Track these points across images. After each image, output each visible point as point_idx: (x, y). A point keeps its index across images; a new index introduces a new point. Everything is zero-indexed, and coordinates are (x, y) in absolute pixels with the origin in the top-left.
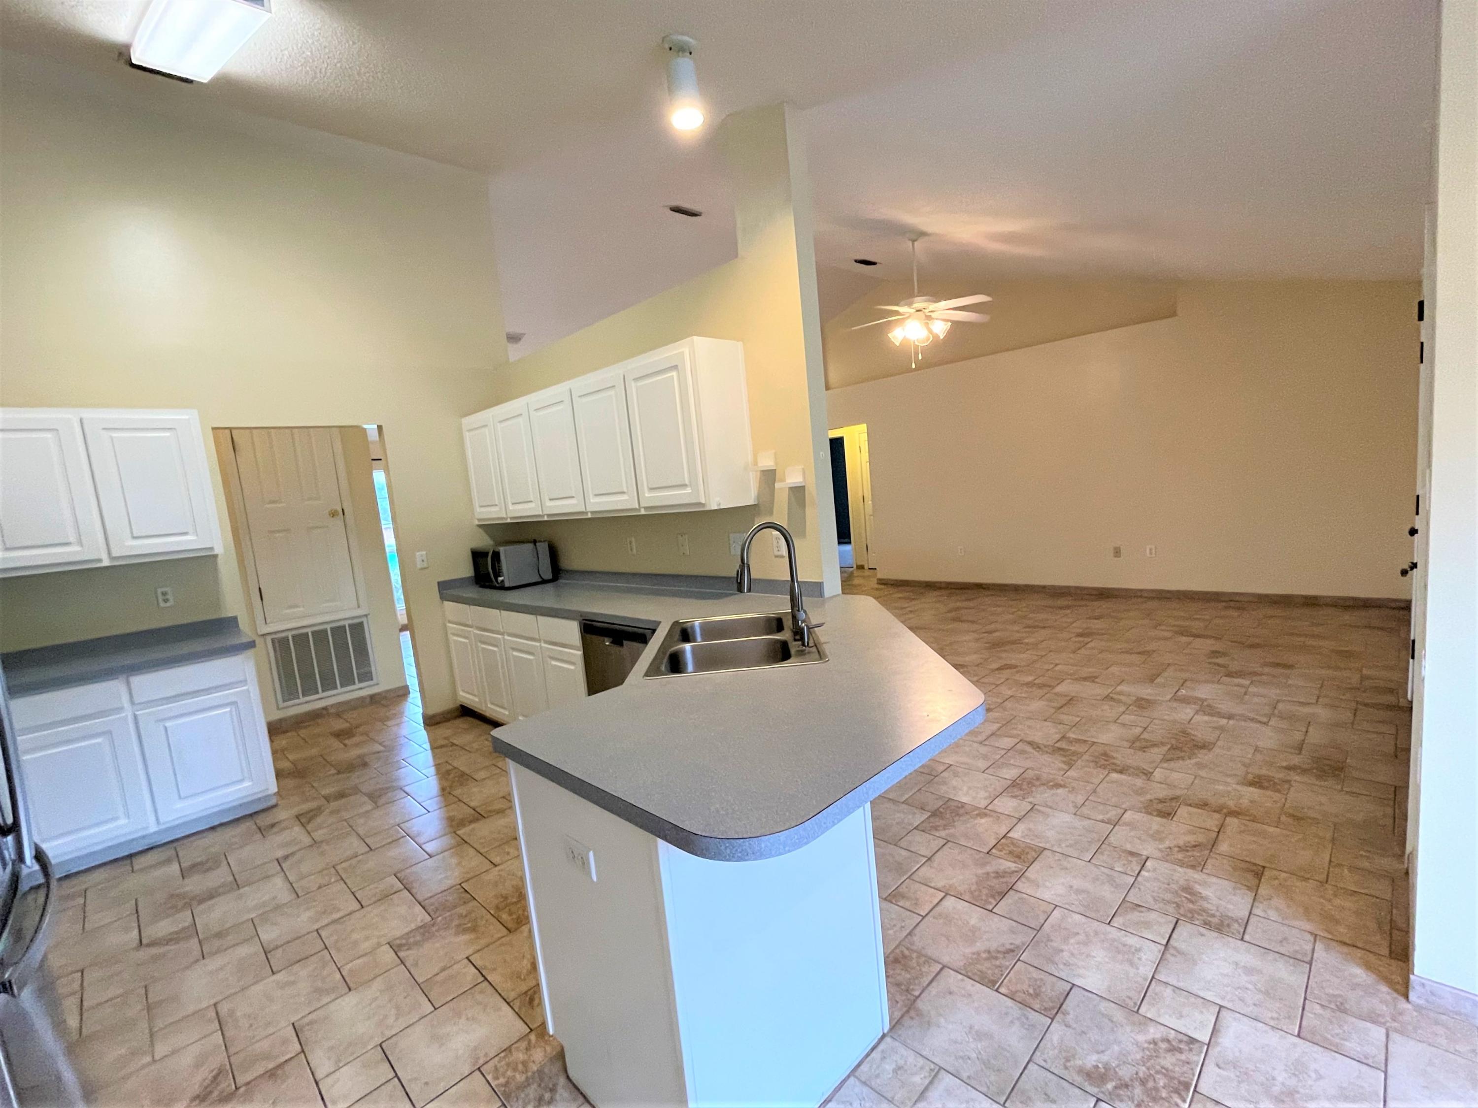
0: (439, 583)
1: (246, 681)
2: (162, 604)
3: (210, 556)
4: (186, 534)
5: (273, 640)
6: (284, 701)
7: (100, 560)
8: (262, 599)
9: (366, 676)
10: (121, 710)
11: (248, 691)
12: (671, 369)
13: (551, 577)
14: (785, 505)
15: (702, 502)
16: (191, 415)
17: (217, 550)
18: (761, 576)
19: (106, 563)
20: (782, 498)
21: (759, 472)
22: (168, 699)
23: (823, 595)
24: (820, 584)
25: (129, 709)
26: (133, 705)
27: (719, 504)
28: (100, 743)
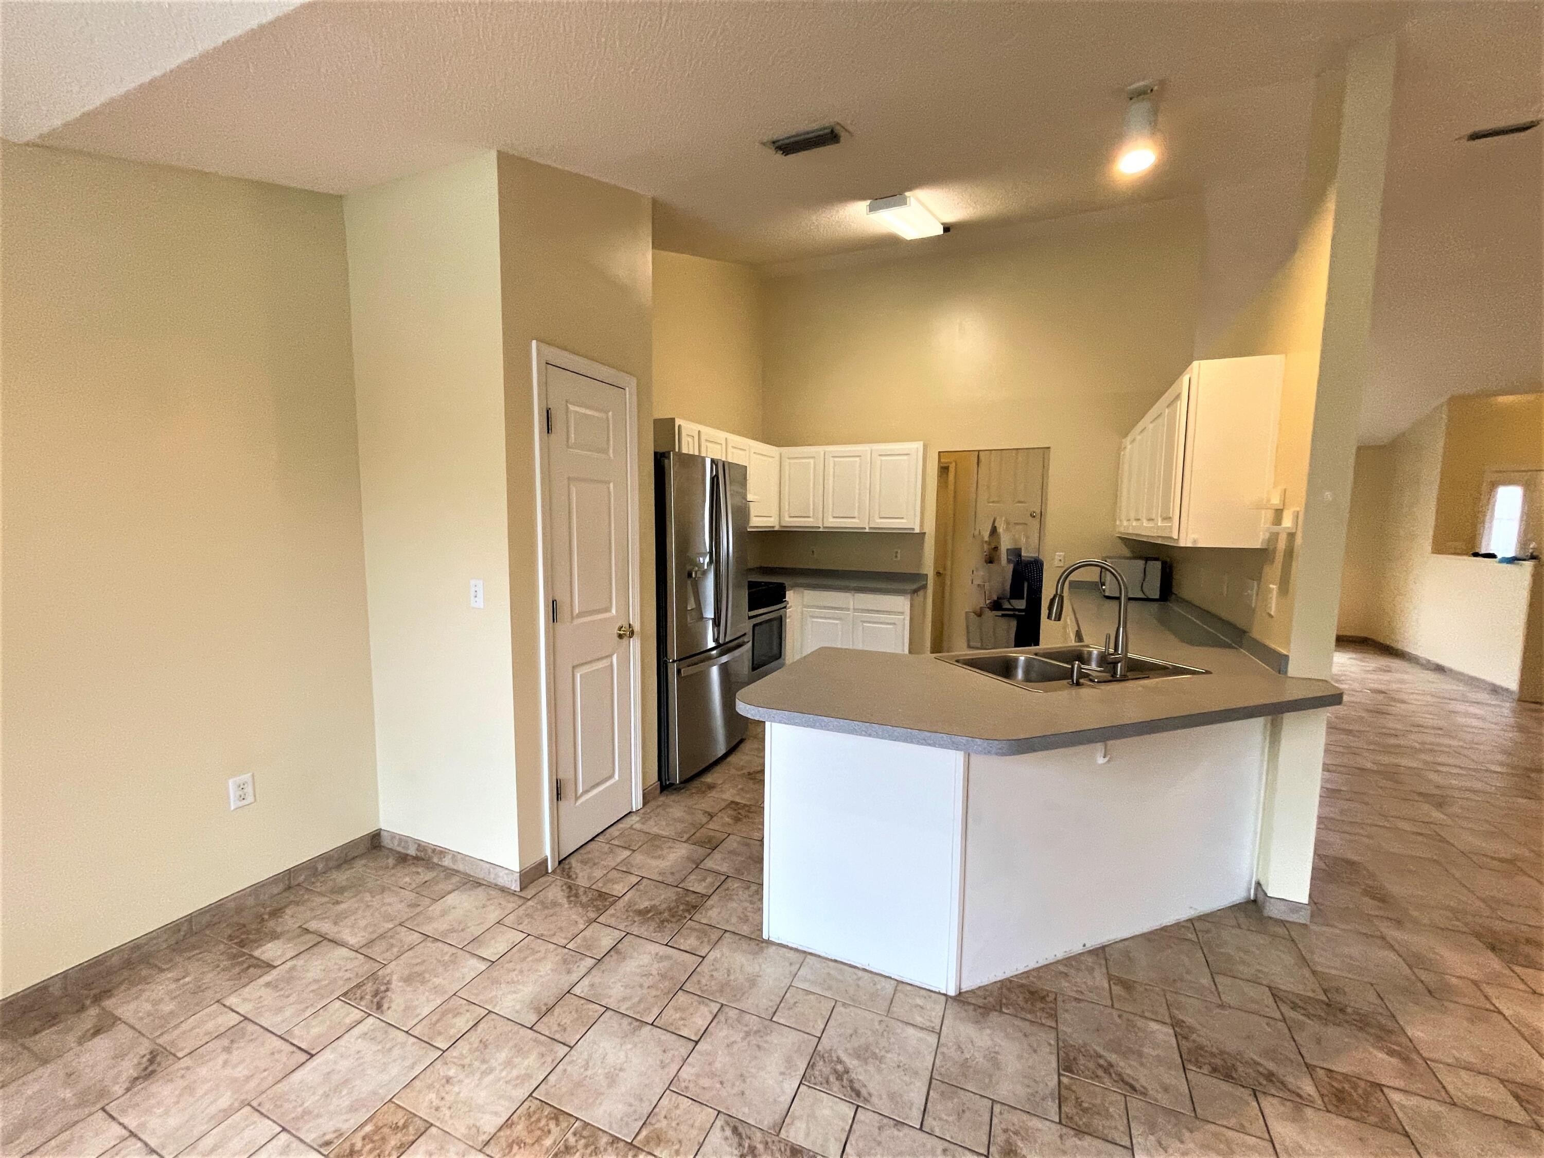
1: (903, 613)
2: (895, 559)
3: (913, 533)
4: (902, 518)
7: (865, 528)
10: (848, 609)
11: (904, 619)
12: (1178, 397)
13: (1157, 597)
14: (1282, 554)
15: (1176, 537)
16: (919, 445)
17: (917, 530)
18: (1256, 634)
19: (867, 530)
20: (1282, 545)
21: (1273, 511)
22: (869, 611)
23: (1286, 672)
24: (1287, 657)
25: (852, 610)
26: (854, 609)
27: (1195, 541)
28: (837, 624)
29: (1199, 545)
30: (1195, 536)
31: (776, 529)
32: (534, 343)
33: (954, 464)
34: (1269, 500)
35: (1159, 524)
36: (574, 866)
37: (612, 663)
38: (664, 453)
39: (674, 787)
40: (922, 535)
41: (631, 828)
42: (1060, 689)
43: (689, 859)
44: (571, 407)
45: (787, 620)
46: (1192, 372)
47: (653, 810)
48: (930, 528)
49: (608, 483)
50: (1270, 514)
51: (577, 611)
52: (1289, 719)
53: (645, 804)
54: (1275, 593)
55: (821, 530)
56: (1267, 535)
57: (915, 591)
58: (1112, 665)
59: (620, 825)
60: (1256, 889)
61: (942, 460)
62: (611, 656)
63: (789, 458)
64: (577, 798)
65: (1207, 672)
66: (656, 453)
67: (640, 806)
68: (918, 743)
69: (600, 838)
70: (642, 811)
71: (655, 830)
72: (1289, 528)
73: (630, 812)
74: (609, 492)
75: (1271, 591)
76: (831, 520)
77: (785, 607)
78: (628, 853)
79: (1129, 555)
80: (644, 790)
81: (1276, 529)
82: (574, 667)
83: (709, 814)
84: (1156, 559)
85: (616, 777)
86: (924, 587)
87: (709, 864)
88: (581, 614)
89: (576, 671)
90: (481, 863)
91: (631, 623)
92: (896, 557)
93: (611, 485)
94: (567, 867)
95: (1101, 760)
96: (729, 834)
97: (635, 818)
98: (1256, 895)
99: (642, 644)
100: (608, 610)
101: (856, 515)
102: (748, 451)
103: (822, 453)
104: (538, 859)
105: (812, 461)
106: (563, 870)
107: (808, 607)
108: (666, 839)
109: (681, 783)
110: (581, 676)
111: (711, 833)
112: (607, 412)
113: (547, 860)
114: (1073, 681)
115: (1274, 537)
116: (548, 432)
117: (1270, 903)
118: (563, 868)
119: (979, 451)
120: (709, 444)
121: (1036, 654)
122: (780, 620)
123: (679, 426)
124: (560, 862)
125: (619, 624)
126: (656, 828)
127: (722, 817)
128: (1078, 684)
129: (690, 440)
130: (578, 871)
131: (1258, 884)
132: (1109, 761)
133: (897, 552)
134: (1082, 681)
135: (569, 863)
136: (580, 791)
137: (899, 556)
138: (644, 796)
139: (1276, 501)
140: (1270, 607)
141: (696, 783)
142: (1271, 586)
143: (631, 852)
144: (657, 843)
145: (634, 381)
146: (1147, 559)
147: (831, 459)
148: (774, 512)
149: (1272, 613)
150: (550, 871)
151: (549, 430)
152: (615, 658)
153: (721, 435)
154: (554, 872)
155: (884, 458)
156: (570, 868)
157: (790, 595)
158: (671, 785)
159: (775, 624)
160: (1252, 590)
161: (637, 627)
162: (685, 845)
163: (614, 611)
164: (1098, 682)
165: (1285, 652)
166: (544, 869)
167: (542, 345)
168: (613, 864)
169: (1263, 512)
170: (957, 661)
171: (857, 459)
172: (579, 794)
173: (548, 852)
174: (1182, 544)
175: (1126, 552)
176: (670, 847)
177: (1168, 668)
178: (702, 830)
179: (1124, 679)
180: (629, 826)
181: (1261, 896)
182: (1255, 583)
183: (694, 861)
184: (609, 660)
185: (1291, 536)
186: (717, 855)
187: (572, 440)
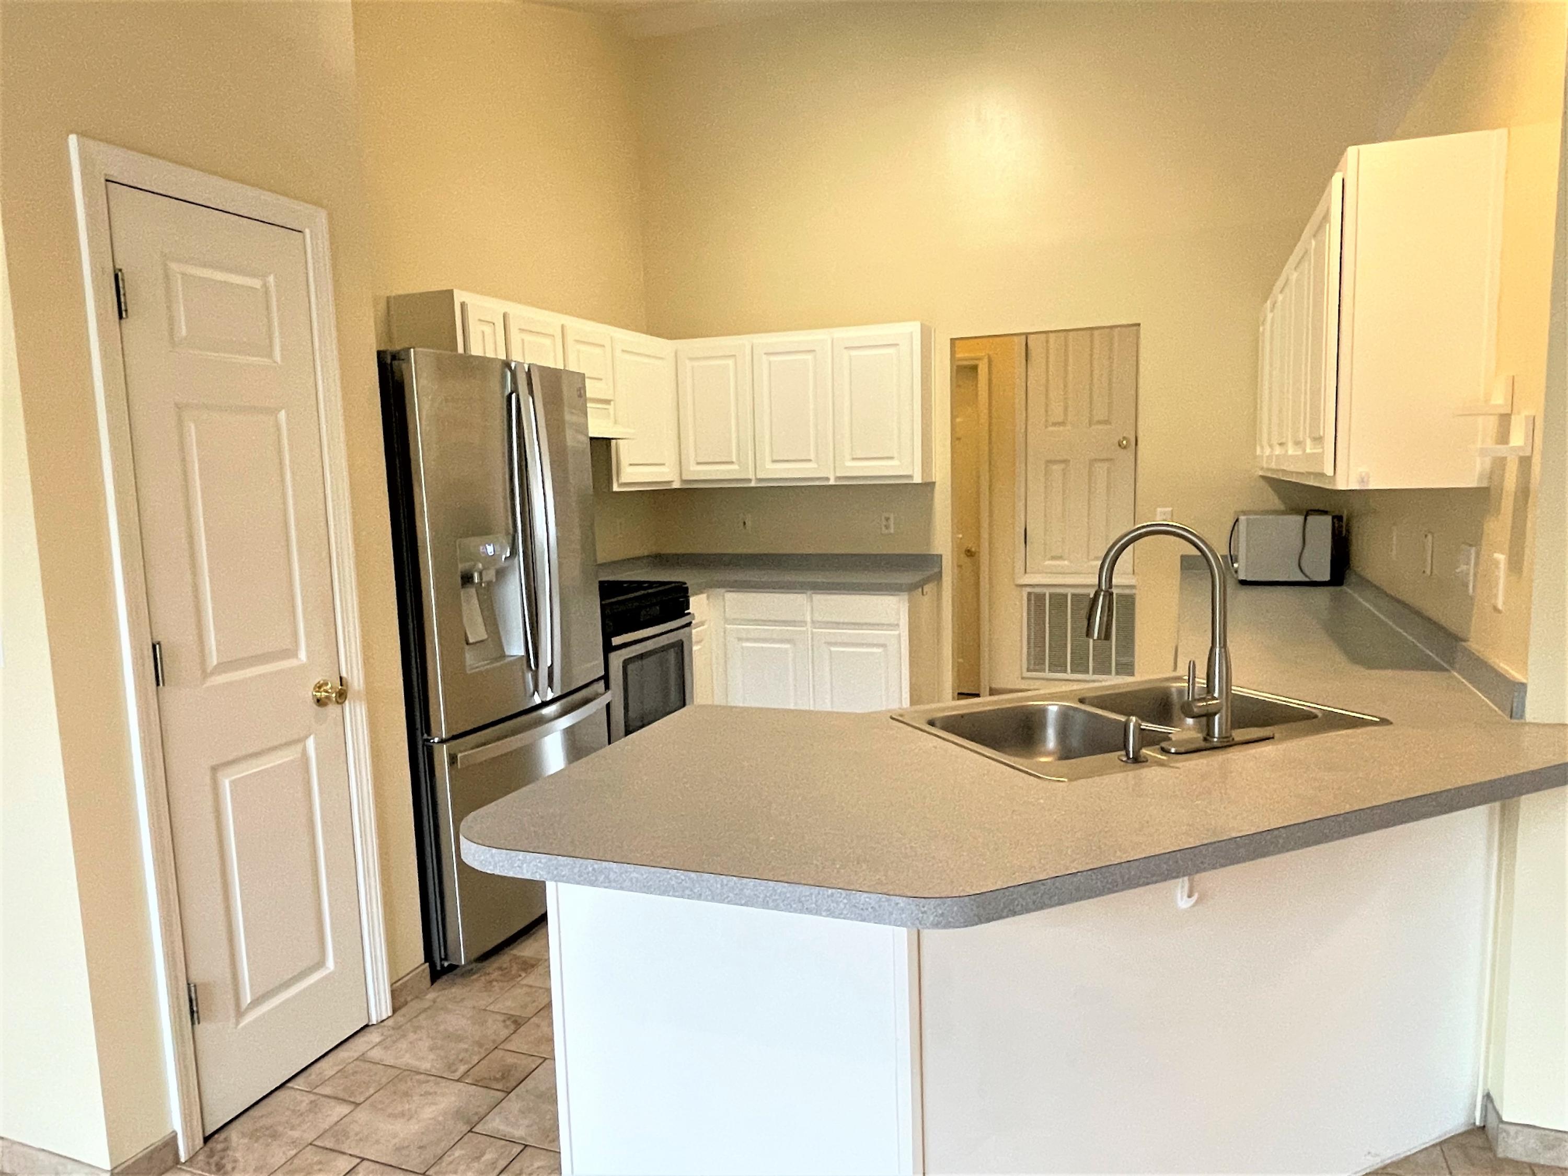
0: (1182, 556)
1: (898, 625)
2: (884, 531)
3: (910, 484)
4: (891, 458)
5: (1029, 594)
6: (1028, 670)
7: (828, 479)
8: (1025, 543)
9: (1127, 668)
10: (803, 623)
11: (899, 635)
12: (1326, 218)
13: (1327, 577)
14: (1511, 498)
15: (1330, 472)
16: (914, 327)
17: (918, 479)
18: (1473, 645)
19: (832, 482)
20: (1510, 482)
21: (1496, 417)
22: (837, 625)
23: (1522, 716)
24: (1524, 685)
25: (809, 625)
26: (813, 622)
27: (1362, 481)
28: (786, 650)
29: (1372, 486)
30: (1363, 469)
31: (676, 485)
32: (73, 140)
33: (986, 360)
34: (1487, 401)
35: (1308, 451)
36: (234, 1144)
37: (304, 753)
38: (398, 352)
39: (457, 971)
40: (929, 486)
41: (362, 1058)
42: (1101, 772)
43: (458, 1114)
44: (174, 266)
45: (695, 648)
46: (1346, 170)
47: (410, 1020)
48: (942, 474)
49: (274, 412)
50: (1492, 423)
51: (214, 660)
52: (1529, 804)
53: (394, 1011)
54: (1503, 566)
55: (753, 484)
56: (1488, 461)
57: (920, 585)
58: (1204, 720)
59: (342, 1054)
60: (1485, 1109)
61: (958, 356)
62: (302, 740)
63: (691, 359)
64: (240, 1013)
65: (1384, 722)
66: (380, 354)
67: (387, 1010)
68: (789, 908)
69: (298, 1084)
70: (390, 1023)
71: (407, 1060)
72: (1520, 448)
73: (367, 1026)
74: (278, 429)
75: (1496, 563)
76: (770, 466)
77: (689, 624)
78: (344, 1109)
79: (1282, 507)
80: (392, 985)
81: (1502, 450)
82: (214, 769)
83: (515, 1022)
84: (1324, 512)
85: (330, 964)
86: (939, 576)
87: (495, 1124)
88: (223, 667)
89: (220, 775)
90: (42, 1156)
91: (344, 675)
92: (887, 527)
93: (282, 415)
94: (220, 1146)
95: (1184, 903)
96: (545, 1059)
97: (374, 1037)
98: (1485, 1116)
99: (369, 710)
100: (292, 653)
101: (812, 457)
102: (608, 349)
103: (748, 351)
104: (156, 1138)
105: (731, 362)
106: (211, 1154)
107: (734, 621)
108: (422, 1077)
109: (468, 962)
110: (233, 783)
111: (510, 1059)
112: (264, 276)
113: (174, 1138)
114: (1127, 755)
115: (1500, 463)
116: (121, 317)
117: (1508, 1133)
118: (211, 1150)
119: (1027, 335)
120: (528, 338)
121: (1082, 701)
122: (680, 649)
123: (463, 305)
124: (207, 1139)
125: (319, 679)
126: (408, 1055)
127: (538, 1026)
128: (1137, 760)
129: (488, 329)
130: (238, 1155)
131: (1488, 1097)
132: (1197, 903)
133: (887, 519)
134: (1145, 751)
135: (226, 1139)
136: (247, 998)
137: (892, 526)
138: (395, 994)
139: (1499, 400)
140: (1496, 596)
141: (504, 959)
142: (1496, 555)
143: (350, 1108)
144: (402, 1087)
145: (322, 217)
146: (1308, 513)
147: (764, 357)
148: (669, 455)
149: (1500, 606)
150: (183, 1160)
151: (121, 313)
152: (311, 743)
153: (552, 320)
154: (191, 1160)
155: (854, 353)
156: (225, 1150)
157: (698, 604)
158: (452, 968)
159: (672, 656)
160: (1468, 564)
161: (356, 681)
162: (460, 1085)
163: (303, 655)
164: (1176, 753)
165: (1518, 677)
166: (171, 1157)
167: (91, 143)
168: (310, 1136)
169: (1480, 420)
170: (931, 723)
171: (809, 357)
172: (244, 1006)
173: (176, 1123)
174: (1341, 485)
175: (1275, 502)
176: (427, 1093)
177: (1316, 717)
178: (499, 1054)
179: (1227, 744)
180: (356, 1055)
181: (1492, 1122)
182: (1473, 550)
183: (468, 1122)
184: (299, 747)
185: (1525, 462)
186: (513, 1104)
187: (183, 330)
